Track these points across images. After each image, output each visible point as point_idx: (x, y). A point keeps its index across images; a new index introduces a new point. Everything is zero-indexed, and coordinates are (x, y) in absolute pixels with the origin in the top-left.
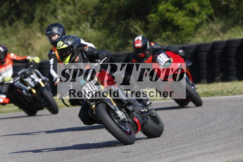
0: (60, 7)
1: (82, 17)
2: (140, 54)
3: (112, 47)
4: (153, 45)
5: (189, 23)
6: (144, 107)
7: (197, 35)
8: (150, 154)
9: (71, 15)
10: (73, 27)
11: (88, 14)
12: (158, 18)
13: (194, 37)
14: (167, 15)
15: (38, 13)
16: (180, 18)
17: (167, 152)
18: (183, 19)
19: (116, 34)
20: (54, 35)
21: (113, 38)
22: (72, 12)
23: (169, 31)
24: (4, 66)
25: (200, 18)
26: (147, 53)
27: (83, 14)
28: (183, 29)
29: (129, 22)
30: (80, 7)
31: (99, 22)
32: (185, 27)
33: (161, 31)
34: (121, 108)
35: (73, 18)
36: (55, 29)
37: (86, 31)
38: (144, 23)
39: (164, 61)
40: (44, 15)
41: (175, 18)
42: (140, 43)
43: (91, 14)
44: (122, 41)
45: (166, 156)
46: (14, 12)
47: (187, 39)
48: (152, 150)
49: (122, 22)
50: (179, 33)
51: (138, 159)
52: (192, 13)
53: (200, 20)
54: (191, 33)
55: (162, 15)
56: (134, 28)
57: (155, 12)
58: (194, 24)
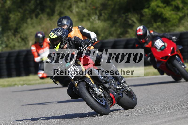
0: (75, 3)
1: (91, 11)
2: (141, 40)
3: (115, 35)
4: (152, 33)
5: (174, 16)
6: (119, 85)
7: (181, 26)
8: (144, 117)
9: (83, 9)
10: (85, 19)
11: (96, 9)
12: (151, 12)
13: (178, 26)
14: (158, 10)
15: (57, 8)
16: (168, 12)
17: (157, 116)
18: (170, 13)
19: (118, 24)
20: (64, 25)
21: (115, 27)
22: (84, 7)
23: (159, 22)
24: (43, 49)
25: (183, 13)
26: (147, 39)
27: (92, 9)
28: (170, 21)
29: (128, 15)
30: (90, 4)
31: (105, 15)
32: (171, 19)
33: (153, 22)
34: (99, 86)
35: (85, 12)
36: (64, 20)
37: (95, 22)
38: (139, 16)
39: (160, 46)
40: (62, 9)
41: (164, 12)
42: (141, 32)
43: (99, 9)
44: (122, 30)
45: (156, 119)
46: (39, 7)
47: (173, 28)
48: (145, 114)
49: (123, 15)
50: (167, 24)
51: (134, 121)
52: (177, 9)
53: (183, 14)
54: (175, 24)
55: (153, 11)
56: (132, 20)
57: (148, 8)
58: (178, 17)
